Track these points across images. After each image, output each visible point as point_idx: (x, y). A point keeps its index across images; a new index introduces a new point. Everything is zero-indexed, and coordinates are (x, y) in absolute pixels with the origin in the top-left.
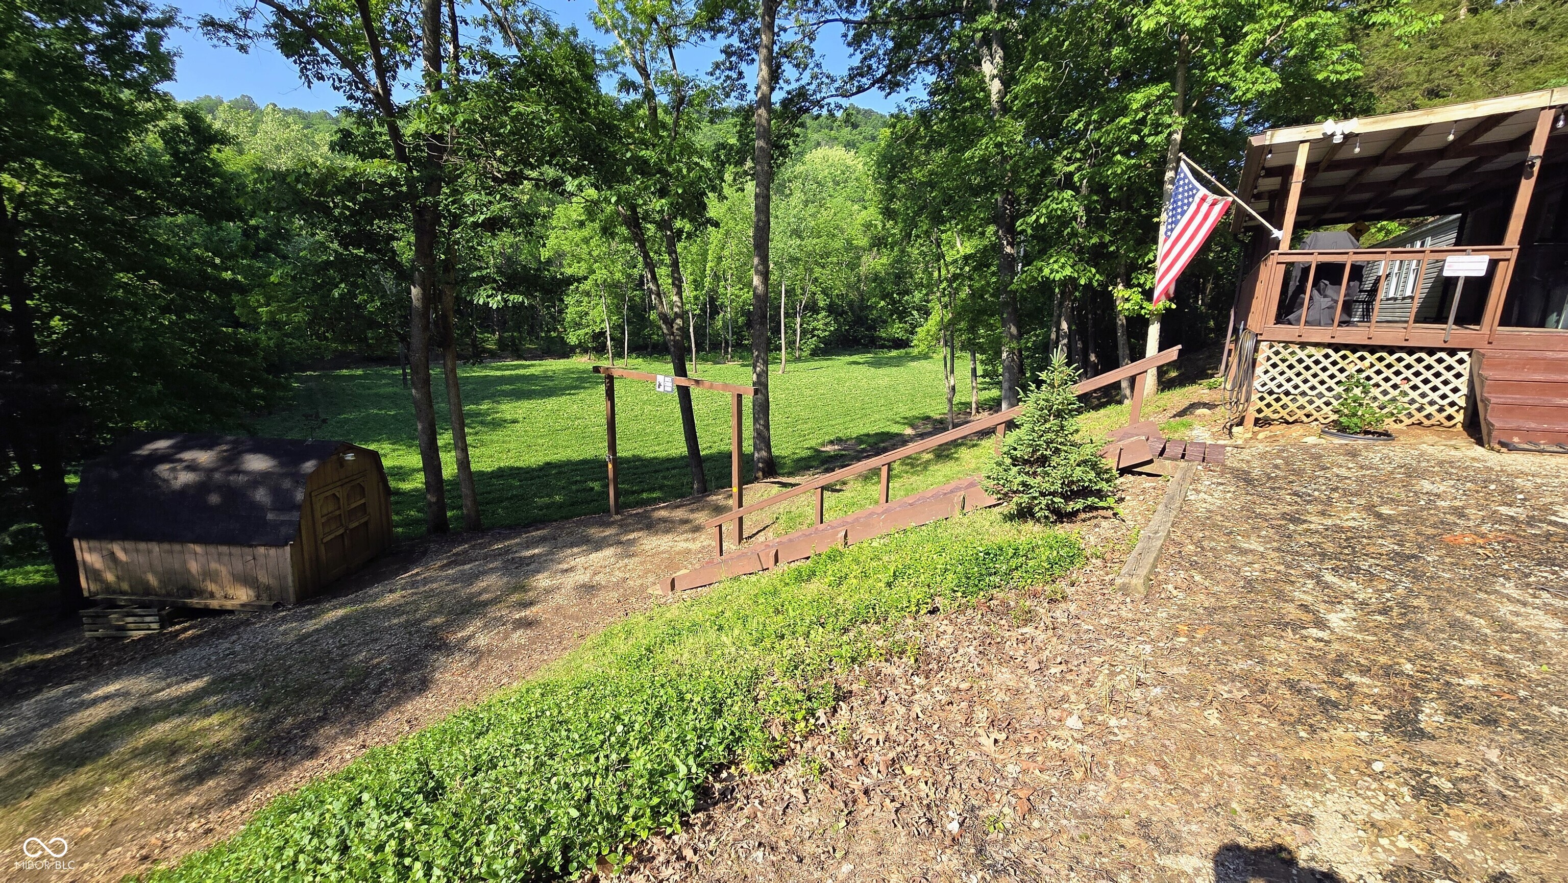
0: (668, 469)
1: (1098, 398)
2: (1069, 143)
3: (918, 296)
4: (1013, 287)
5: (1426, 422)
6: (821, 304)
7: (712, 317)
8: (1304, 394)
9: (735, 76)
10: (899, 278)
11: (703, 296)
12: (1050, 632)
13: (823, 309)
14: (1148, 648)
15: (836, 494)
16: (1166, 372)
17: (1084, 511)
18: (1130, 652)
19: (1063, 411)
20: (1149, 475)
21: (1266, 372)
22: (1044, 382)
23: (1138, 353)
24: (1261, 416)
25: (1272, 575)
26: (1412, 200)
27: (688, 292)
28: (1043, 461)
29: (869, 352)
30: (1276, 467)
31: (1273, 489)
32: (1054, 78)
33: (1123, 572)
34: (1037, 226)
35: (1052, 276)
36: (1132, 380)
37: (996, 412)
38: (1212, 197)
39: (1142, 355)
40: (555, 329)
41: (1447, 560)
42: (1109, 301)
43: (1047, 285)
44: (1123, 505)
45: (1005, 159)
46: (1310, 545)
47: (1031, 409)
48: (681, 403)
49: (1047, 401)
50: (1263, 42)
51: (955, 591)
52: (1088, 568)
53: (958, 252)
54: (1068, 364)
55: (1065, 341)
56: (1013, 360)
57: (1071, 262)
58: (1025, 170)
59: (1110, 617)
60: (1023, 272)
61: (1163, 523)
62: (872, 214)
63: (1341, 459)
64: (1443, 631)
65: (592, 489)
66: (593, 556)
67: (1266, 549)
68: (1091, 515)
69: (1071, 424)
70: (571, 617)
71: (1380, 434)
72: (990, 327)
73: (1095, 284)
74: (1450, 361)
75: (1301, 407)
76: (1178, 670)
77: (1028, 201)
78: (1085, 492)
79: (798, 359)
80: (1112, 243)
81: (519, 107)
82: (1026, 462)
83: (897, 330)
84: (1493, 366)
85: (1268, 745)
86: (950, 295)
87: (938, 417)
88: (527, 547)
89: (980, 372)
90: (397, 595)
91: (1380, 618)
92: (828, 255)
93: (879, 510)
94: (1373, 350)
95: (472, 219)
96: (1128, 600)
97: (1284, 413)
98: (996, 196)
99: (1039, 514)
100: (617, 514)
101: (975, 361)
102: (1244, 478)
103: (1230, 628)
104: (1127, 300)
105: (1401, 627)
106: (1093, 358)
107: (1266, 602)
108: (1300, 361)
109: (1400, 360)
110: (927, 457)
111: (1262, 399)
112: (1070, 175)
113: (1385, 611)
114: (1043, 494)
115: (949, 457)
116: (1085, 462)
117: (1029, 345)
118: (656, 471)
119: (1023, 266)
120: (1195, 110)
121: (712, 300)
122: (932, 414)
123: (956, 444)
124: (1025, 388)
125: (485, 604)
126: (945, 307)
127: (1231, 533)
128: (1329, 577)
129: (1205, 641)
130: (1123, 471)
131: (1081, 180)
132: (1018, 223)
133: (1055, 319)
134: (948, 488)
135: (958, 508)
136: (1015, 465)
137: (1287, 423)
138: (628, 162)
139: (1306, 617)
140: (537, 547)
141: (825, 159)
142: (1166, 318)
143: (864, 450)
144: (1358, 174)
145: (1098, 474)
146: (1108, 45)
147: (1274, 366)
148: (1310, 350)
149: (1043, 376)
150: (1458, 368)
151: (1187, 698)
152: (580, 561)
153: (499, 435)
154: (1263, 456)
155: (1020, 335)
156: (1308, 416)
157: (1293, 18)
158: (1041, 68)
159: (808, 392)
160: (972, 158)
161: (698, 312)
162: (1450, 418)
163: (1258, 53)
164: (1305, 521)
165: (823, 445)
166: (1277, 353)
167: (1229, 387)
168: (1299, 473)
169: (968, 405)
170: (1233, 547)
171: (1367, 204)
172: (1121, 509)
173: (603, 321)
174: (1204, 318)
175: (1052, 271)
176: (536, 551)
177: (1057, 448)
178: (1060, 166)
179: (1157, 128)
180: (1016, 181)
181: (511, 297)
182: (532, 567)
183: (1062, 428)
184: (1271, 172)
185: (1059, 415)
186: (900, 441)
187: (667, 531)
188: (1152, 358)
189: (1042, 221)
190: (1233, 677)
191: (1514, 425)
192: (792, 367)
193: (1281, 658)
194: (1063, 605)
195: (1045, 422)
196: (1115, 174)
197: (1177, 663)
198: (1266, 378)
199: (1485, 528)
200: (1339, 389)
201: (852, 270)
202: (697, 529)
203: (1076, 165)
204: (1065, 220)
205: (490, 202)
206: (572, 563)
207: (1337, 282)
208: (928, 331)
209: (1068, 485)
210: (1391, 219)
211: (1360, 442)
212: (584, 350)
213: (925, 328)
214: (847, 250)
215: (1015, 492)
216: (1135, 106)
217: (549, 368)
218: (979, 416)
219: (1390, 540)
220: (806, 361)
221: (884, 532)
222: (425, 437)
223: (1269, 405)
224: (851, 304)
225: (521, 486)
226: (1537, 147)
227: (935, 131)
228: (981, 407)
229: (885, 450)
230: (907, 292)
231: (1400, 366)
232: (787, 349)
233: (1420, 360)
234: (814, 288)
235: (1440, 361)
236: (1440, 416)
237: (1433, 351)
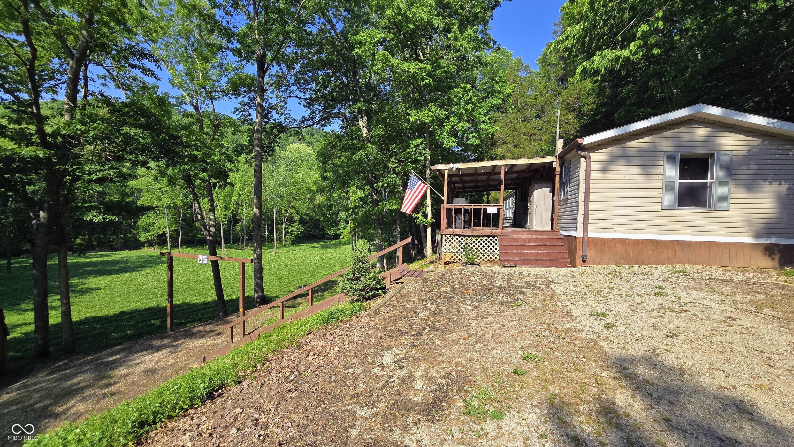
0: (205, 309)
2: (393, 156)
5: (491, 260)
6: (296, 218)
7: (234, 225)
8: (457, 252)
9: (247, 114)
10: (330, 207)
11: (229, 213)
13: (297, 221)
14: (367, 329)
20: (400, 282)
24: (446, 261)
25: (413, 306)
27: (220, 212)
29: (322, 242)
32: (385, 132)
34: (383, 187)
38: (423, 184)
40: (131, 232)
45: (369, 160)
46: (430, 297)
48: (213, 272)
61: (391, 296)
62: (316, 177)
65: (154, 324)
66: (156, 354)
67: (417, 300)
70: (142, 386)
71: (476, 264)
74: (494, 240)
75: (457, 257)
79: (284, 246)
81: (126, 129)
84: (505, 241)
88: (112, 355)
90: (14, 394)
92: (299, 194)
93: (308, 309)
94: (474, 236)
95: (89, 177)
96: (368, 318)
97: (453, 259)
100: (171, 331)
102: (425, 280)
104: (418, 218)
107: (406, 313)
108: (455, 241)
109: (481, 240)
111: (446, 255)
118: (197, 311)
121: (234, 216)
125: (83, 388)
127: (411, 297)
128: (428, 305)
129: (384, 324)
135: (336, 303)
137: (454, 263)
138: (186, 156)
139: (414, 315)
140: (118, 354)
141: (297, 149)
145: (376, 282)
147: (448, 243)
148: (457, 237)
150: (496, 242)
152: (147, 358)
153: (87, 297)
156: (459, 260)
158: (380, 128)
159: (289, 262)
160: (356, 158)
161: (226, 223)
162: (496, 258)
163: (450, 133)
164: (433, 291)
166: (448, 238)
168: (443, 278)
170: (408, 300)
172: (387, 295)
173: (165, 228)
175: (390, 206)
176: (118, 356)
177: (362, 274)
178: (391, 165)
181: (108, 217)
182: (115, 365)
187: (201, 337)
191: (505, 259)
192: (280, 250)
193: (400, 325)
196: (409, 170)
198: (445, 247)
201: (312, 202)
202: (219, 334)
204: (394, 186)
205: (102, 170)
206: (142, 359)
209: (366, 287)
212: (150, 244)
213: (347, 230)
214: (308, 192)
216: (412, 146)
217: (125, 255)
220: (288, 247)
222: (38, 299)
223: (448, 257)
224: (311, 218)
225: (102, 328)
226: (502, 177)
231: (481, 242)
232: (277, 241)
233: (486, 240)
234: (292, 211)
235: (491, 240)
236: (494, 258)
237: (489, 237)
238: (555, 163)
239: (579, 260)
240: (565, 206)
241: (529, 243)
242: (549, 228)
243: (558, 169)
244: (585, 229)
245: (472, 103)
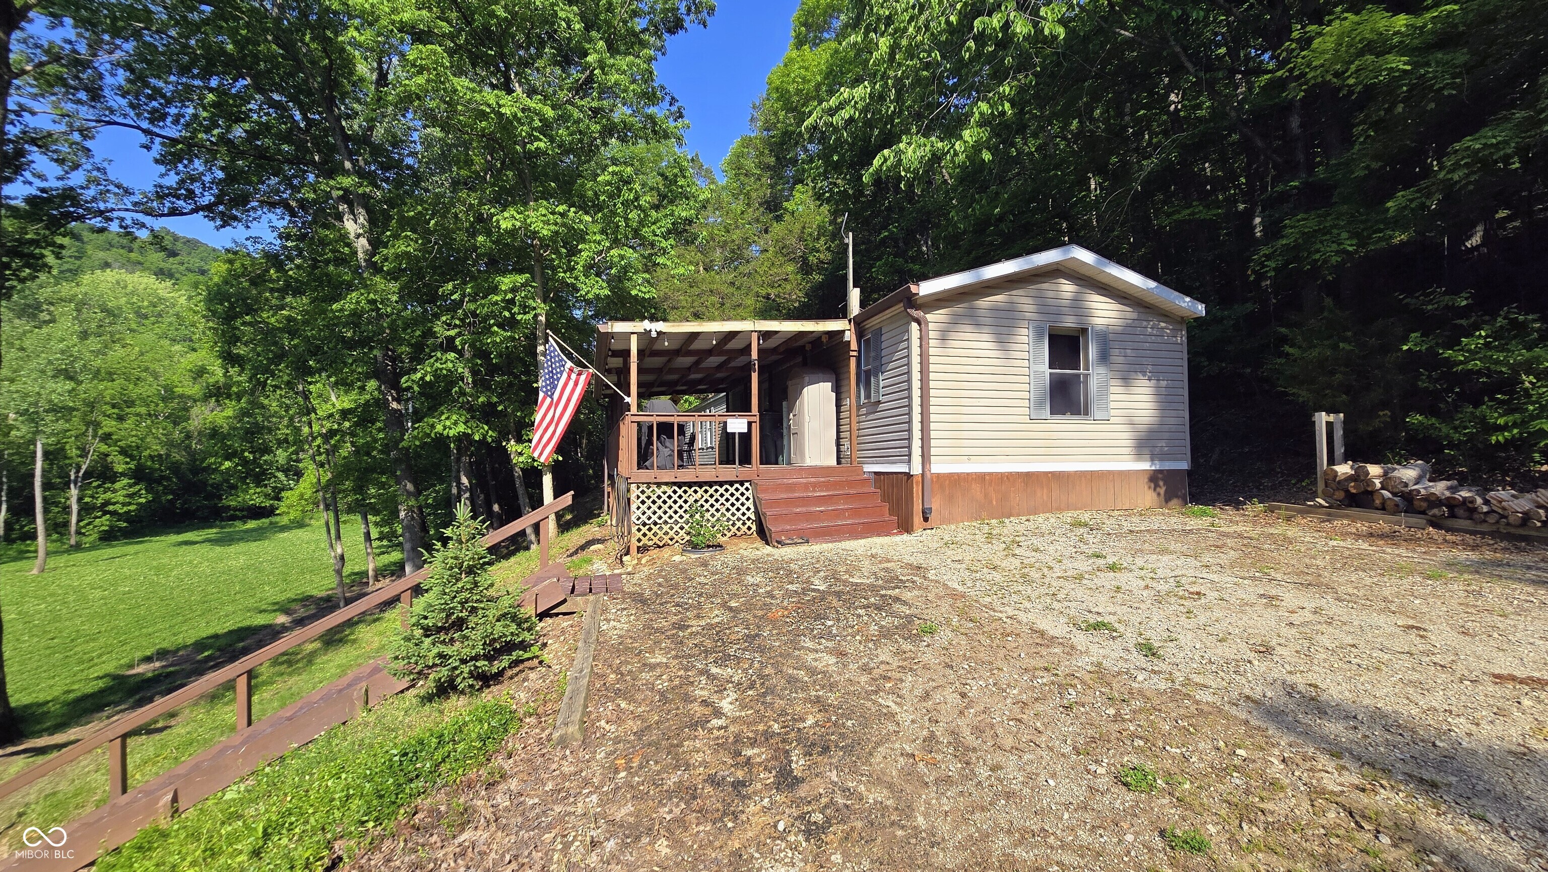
1: (507, 547)
2: (448, 310)
3: (281, 456)
4: (403, 444)
5: (739, 534)
6: (120, 468)
8: (666, 522)
10: (252, 433)
12: (493, 827)
13: (123, 474)
14: (594, 798)
15: (157, 737)
16: (563, 516)
17: (510, 667)
18: (580, 811)
19: (474, 566)
20: (565, 614)
21: (638, 508)
22: (450, 538)
23: (537, 502)
24: (641, 544)
25: (677, 682)
26: (700, 381)
28: (460, 624)
29: (211, 527)
30: (660, 585)
31: (661, 604)
32: (424, 249)
33: (558, 723)
34: (422, 383)
35: (445, 433)
36: (536, 527)
37: (399, 577)
38: (577, 369)
39: (541, 503)
41: (774, 632)
42: (505, 455)
43: (441, 441)
44: (546, 650)
45: (380, 316)
46: (696, 645)
47: (439, 569)
49: (456, 558)
50: (594, 259)
51: (363, 823)
52: (523, 731)
53: (334, 405)
54: (474, 518)
55: (467, 495)
56: (413, 518)
57: (463, 419)
58: (404, 330)
59: (554, 778)
60: (414, 429)
61: (585, 659)
63: (699, 570)
64: (786, 689)
67: (668, 659)
68: (517, 669)
69: (484, 579)
71: (716, 546)
72: (382, 486)
73: (490, 440)
74: (742, 489)
75: (666, 533)
76: (624, 812)
77: (412, 360)
78: (509, 647)
79: (77, 548)
80: (500, 403)
82: (439, 630)
83: (254, 496)
84: (765, 491)
85: (709, 851)
86: (327, 452)
87: (323, 594)
89: (374, 534)
91: (750, 693)
92: (131, 403)
93: (237, 739)
94: (700, 485)
96: (568, 752)
97: (655, 540)
98: (375, 352)
99: (462, 685)
101: (367, 524)
102: (640, 599)
103: (656, 744)
104: (521, 454)
105: (764, 695)
106: (496, 508)
107: (678, 708)
108: (659, 497)
109: (716, 491)
110: (310, 647)
111: (639, 530)
112: (451, 340)
113: (752, 686)
114: (464, 662)
115: (342, 641)
116: (504, 615)
117: (430, 501)
119: (413, 423)
120: (553, 300)
122: (315, 593)
123: (351, 623)
124: (429, 548)
126: (322, 465)
127: (640, 652)
128: (714, 670)
129: (641, 767)
130: (542, 616)
131: (463, 344)
132: (403, 380)
133: (454, 474)
134: (345, 681)
135: (359, 704)
136: (427, 636)
137: (659, 547)
139: (707, 711)
141: (120, 284)
142: (556, 469)
143: (208, 659)
144: (669, 361)
145: (519, 625)
146: (473, 235)
147: (643, 502)
148: (664, 488)
149: (448, 532)
150: (747, 494)
151: (638, 838)
154: (649, 578)
155: (418, 493)
156: (671, 539)
157: (610, 248)
158: (409, 238)
159: (98, 593)
160: (342, 310)
162: (749, 528)
163: (591, 267)
164: (689, 626)
165: (131, 666)
166: (643, 492)
167: (614, 523)
168: (675, 587)
169: (365, 574)
170: (644, 665)
171: (676, 383)
172: (547, 656)
174: (584, 468)
175: (445, 428)
177: (473, 607)
178: (440, 330)
179: (525, 309)
180: (395, 338)
183: (476, 584)
184: (616, 354)
185: (470, 571)
186: (272, 633)
188: (550, 505)
189: (428, 378)
190: (670, 794)
191: (780, 529)
192: (59, 561)
193: (699, 757)
194: (502, 787)
195: (457, 580)
196: (494, 343)
197: (623, 802)
198: (639, 513)
199: (785, 603)
200: (687, 516)
201: (176, 424)
203: (457, 330)
204: (451, 379)
207: (671, 437)
208: (301, 496)
209: (490, 645)
210: (690, 394)
211: (707, 554)
213: (297, 492)
214: (164, 399)
215: (430, 667)
216: (504, 288)
218: (379, 585)
219: (742, 627)
220: (93, 548)
221: (247, 771)
223: (645, 535)
224: (175, 468)
226: (754, 355)
227: (291, 277)
228: (380, 574)
229: (246, 651)
230: (267, 450)
231: (717, 496)
232: (48, 535)
233: (727, 490)
234: (104, 448)
235: (737, 490)
236: (744, 528)
237: (732, 484)
238: (847, 333)
239: (918, 519)
240: (870, 417)
241: (814, 491)
242: (833, 462)
243: (854, 346)
244: (925, 457)
245: (639, 207)
